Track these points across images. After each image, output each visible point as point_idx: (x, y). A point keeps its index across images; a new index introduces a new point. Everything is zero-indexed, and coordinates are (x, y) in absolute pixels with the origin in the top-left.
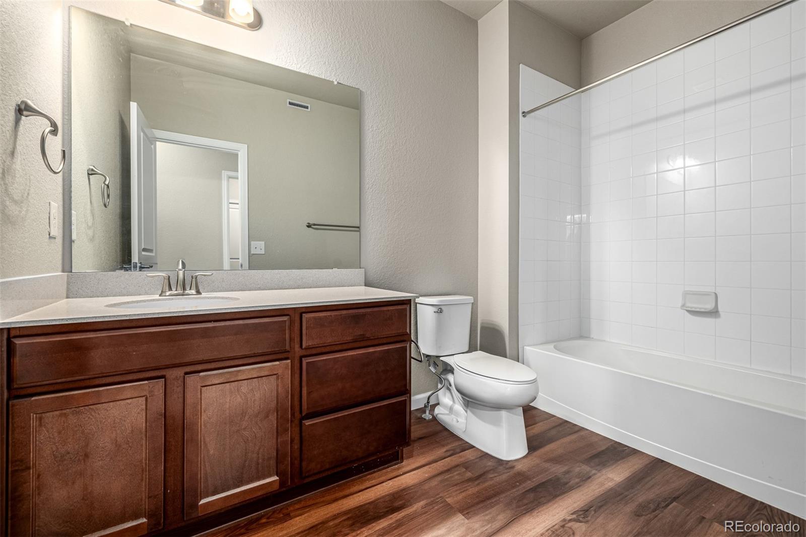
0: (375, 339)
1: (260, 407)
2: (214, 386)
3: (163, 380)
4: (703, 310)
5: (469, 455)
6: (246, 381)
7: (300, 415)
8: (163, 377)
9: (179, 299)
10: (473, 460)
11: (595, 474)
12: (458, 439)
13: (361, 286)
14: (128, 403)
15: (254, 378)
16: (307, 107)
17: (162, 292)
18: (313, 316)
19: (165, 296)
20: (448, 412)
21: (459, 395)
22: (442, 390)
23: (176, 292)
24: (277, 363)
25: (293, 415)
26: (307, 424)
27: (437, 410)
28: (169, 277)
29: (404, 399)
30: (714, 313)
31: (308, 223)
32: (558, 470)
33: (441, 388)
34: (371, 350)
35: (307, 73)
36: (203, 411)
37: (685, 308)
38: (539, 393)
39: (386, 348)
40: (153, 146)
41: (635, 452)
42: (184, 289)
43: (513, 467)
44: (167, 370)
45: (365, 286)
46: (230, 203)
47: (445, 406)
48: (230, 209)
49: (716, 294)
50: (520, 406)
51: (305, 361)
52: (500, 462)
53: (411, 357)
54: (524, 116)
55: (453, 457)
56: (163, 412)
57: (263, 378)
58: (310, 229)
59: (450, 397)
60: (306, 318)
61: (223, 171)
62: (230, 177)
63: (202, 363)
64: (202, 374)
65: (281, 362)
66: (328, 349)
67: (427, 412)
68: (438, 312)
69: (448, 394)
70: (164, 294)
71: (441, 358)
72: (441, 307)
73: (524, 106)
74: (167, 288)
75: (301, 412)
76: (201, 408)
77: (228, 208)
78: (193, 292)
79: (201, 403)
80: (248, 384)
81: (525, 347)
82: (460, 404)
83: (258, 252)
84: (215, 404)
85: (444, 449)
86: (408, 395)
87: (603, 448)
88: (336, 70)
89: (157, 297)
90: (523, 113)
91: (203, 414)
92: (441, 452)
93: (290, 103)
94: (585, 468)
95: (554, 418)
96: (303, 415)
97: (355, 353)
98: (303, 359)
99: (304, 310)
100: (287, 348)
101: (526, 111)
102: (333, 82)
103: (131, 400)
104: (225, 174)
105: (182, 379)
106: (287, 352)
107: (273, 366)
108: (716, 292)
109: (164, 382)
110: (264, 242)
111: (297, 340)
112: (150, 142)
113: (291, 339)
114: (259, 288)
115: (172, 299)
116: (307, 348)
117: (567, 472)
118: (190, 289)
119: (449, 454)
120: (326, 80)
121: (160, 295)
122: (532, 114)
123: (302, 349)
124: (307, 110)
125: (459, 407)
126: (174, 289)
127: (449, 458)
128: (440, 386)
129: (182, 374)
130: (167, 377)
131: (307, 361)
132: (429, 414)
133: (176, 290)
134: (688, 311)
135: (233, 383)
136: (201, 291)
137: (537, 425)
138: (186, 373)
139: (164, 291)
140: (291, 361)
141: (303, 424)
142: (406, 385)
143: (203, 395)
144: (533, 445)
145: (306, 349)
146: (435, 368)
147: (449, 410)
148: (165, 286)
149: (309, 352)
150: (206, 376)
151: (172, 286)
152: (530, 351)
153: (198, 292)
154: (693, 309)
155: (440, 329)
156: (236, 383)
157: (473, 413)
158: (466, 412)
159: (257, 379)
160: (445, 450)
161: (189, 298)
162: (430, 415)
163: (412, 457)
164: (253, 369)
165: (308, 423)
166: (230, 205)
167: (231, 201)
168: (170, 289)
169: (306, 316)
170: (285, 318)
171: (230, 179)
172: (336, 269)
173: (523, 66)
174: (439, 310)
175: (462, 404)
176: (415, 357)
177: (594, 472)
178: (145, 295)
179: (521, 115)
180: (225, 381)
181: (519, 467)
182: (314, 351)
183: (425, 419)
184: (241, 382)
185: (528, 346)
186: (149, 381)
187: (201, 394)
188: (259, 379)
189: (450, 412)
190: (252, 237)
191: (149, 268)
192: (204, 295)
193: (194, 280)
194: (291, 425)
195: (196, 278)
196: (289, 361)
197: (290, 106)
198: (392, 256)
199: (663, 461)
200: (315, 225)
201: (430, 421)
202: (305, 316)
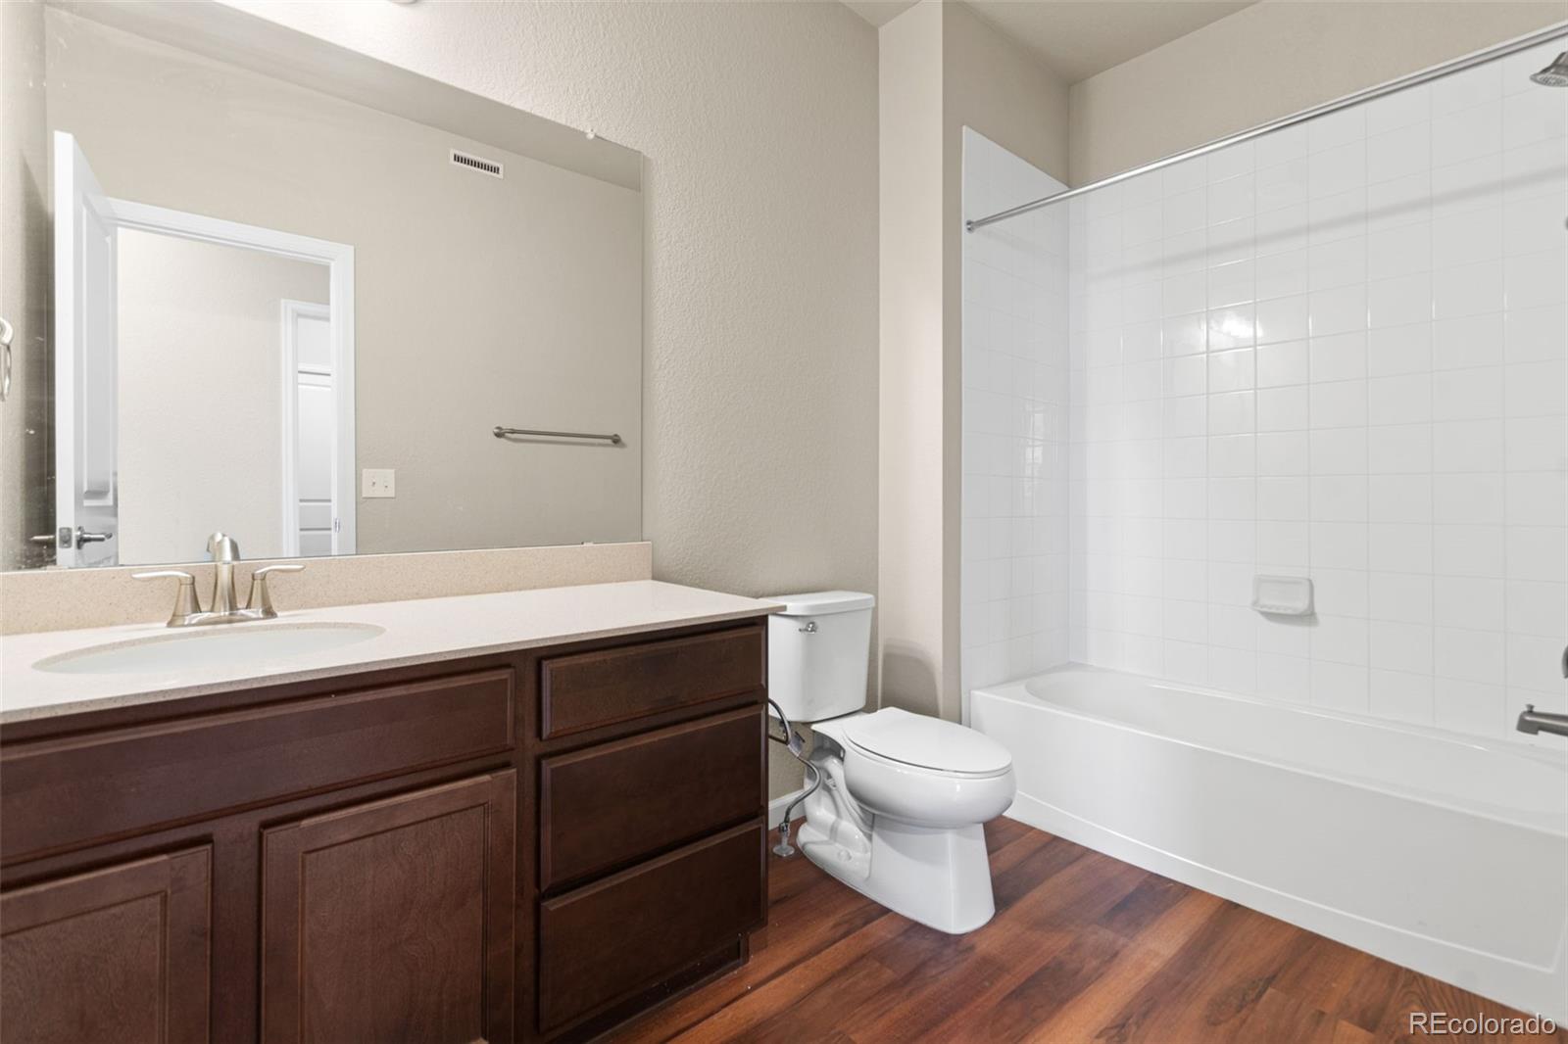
0: (697, 704)
1: (445, 883)
2: (336, 848)
3: (209, 847)
4: (1289, 612)
5: (879, 930)
6: (412, 828)
7: (537, 891)
8: (206, 840)
9: (220, 631)
10: (893, 940)
11: (1124, 946)
12: (859, 896)
13: (644, 579)
14: (114, 915)
15: (431, 819)
16: (496, 170)
17: (174, 615)
18: (566, 664)
19: (183, 626)
20: (825, 838)
21: (854, 803)
22: (814, 793)
23: (212, 615)
24: (486, 778)
25: (520, 892)
26: (552, 909)
27: (805, 835)
28: (194, 578)
29: (756, 827)
30: (1308, 617)
31: (498, 428)
32: (1055, 944)
33: (813, 791)
34: (689, 728)
35: (528, 110)
36: (307, 911)
37: (1259, 608)
38: (1018, 792)
39: (720, 722)
40: (108, 239)
41: (1187, 891)
42: (233, 607)
43: (972, 948)
44: (216, 822)
45: (654, 578)
46: (300, 372)
47: (820, 825)
48: (300, 386)
49: (1310, 581)
50: (979, 823)
51: (548, 767)
52: (944, 937)
53: (768, 736)
54: (969, 229)
55: (851, 936)
56: (209, 925)
57: (453, 816)
58: (502, 440)
59: (832, 807)
60: (552, 670)
61: (283, 301)
62: (299, 315)
63: (306, 797)
64: (305, 823)
65: (494, 775)
66: (596, 736)
67: (785, 841)
68: (807, 630)
69: (826, 799)
70: (179, 622)
71: (814, 727)
72: (812, 620)
73: (970, 211)
74: (189, 606)
75: (538, 884)
76: (303, 904)
77: (296, 384)
78: (256, 611)
79: (303, 892)
80: (417, 834)
81: (972, 692)
82: (854, 820)
83: (379, 492)
84: (338, 891)
85: (831, 922)
86: (764, 817)
87: (1131, 888)
88: (592, 107)
89: (160, 628)
90: (969, 223)
91: (307, 917)
92: (823, 928)
93: (457, 158)
94: (1106, 935)
95: (1031, 834)
96: (543, 890)
97: (656, 739)
98: (544, 762)
99: (544, 653)
100: (509, 741)
101: (975, 220)
102: (584, 134)
103: (122, 907)
104: (288, 306)
105: (254, 840)
106: (509, 750)
107: (477, 785)
108: (1311, 578)
109: (210, 851)
110: (393, 471)
111: (530, 719)
112: (101, 229)
113: (518, 720)
114: (417, 594)
115: (204, 633)
116: (552, 738)
117: (1074, 948)
118: (248, 606)
119: (842, 930)
120: (569, 127)
121: (170, 624)
122: (986, 227)
123: (541, 739)
124: (495, 174)
125: (851, 827)
126: (203, 607)
127: (843, 941)
128: (808, 785)
129: (255, 829)
130: (215, 838)
131: (553, 766)
132: (788, 844)
133: (212, 610)
134: (1264, 614)
135: (381, 836)
136: (275, 609)
137: (1003, 850)
138: (266, 825)
139: (180, 613)
140: (518, 772)
141: (542, 909)
142: (758, 798)
143: (308, 873)
144: (1005, 894)
145: (550, 739)
146: (799, 747)
147: (828, 832)
148: (181, 603)
149: (557, 746)
150: (316, 826)
151: (200, 599)
152: (981, 700)
153: (269, 613)
154: (1273, 611)
155: (811, 664)
156: (389, 834)
157: (883, 838)
158: (870, 838)
159: (439, 819)
160: (831, 924)
161: (249, 630)
162: (790, 848)
163: (766, 946)
164: (430, 798)
165: (553, 905)
166: (300, 375)
167: (301, 367)
168: (197, 608)
169: (551, 666)
170: (504, 674)
171: (301, 321)
172: (591, 544)
173: (969, 130)
174: (809, 624)
175: (860, 821)
176: (774, 735)
177: (1122, 941)
178: (124, 623)
179: (964, 227)
180: (365, 833)
181: (984, 946)
182: (567, 743)
183: (780, 857)
184: (401, 831)
185: (979, 689)
186: (174, 855)
187: (303, 872)
188: (444, 818)
189: (830, 838)
190: (364, 456)
191: (102, 540)
192: (283, 617)
193: (257, 583)
194: (516, 916)
195: (263, 579)
196: (514, 770)
197: (456, 163)
198: (709, 512)
199: (1237, 906)
200: (513, 432)
201: (791, 859)
202: (547, 666)
